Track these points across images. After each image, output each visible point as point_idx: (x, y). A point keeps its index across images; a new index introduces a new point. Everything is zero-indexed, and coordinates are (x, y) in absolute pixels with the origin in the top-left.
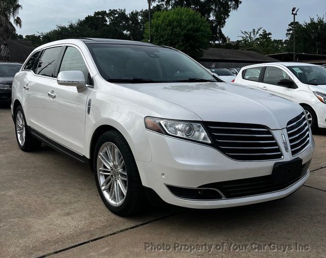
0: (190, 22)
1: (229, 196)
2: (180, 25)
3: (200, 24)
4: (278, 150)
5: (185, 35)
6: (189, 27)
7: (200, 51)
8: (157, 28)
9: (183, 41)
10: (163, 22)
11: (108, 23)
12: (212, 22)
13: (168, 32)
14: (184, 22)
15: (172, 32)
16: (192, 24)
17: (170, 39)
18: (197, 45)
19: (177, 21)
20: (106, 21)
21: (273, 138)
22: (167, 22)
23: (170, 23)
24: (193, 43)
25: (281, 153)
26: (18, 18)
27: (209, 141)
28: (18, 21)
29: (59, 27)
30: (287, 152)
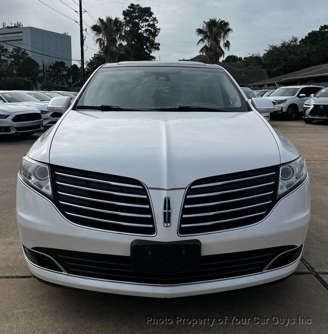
21: (147, 201)
25: (154, 226)
26: (228, 42)
27: (50, 192)
28: (227, 45)
29: (272, 46)
30: (167, 227)
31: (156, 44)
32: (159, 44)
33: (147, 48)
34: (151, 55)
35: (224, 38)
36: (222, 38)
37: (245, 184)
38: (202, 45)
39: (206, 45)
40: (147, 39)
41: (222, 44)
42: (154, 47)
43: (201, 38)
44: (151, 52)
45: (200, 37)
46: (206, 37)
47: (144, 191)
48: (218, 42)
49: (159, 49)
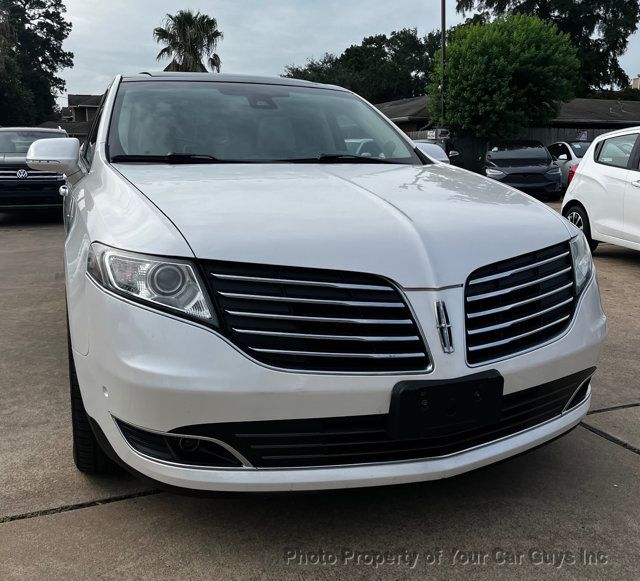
0: (529, 46)
1: (259, 462)
2: (506, 53)
3: (553, 47)
4: (420, 346)
5: (516, 74)
6: (527, 55)
7: (553, 106)
8: (456, 60)
9: (511, 84)
10: (470, 47)
11: (389, 58)
12: (597, 44)
13: (480, 66)
14: (515, 45)
15: (487, 68)
16: (533, 49)
17: (484, 81)
18: (543, 93)
19: (502, 45)
20: (385, 54)
21: (406, 313)
22: (478, 47)
23: (485, 50)
24: (535, 89)
25: (426, 354)
26: (215, 56)
27: (206, 314)
28: (215, 62)
29: (290, 69)
30: (449, 353)
31: (64, 55)
32: (71, 55)
33: (45, 61)
34: (56, 75)
35: (208, 50)
36: (205, 49)
37: (535, 273)
38: (167, 61)
39: (174, 61)
40: (46, 43)
41: (205, 60)
42: (61, 61)
43: (165, 46)
44: (54, 69)
45: (163, 44)
46: (174, 45)
47: (396, 295)
48: (197, 57)
49: (72, 65)
